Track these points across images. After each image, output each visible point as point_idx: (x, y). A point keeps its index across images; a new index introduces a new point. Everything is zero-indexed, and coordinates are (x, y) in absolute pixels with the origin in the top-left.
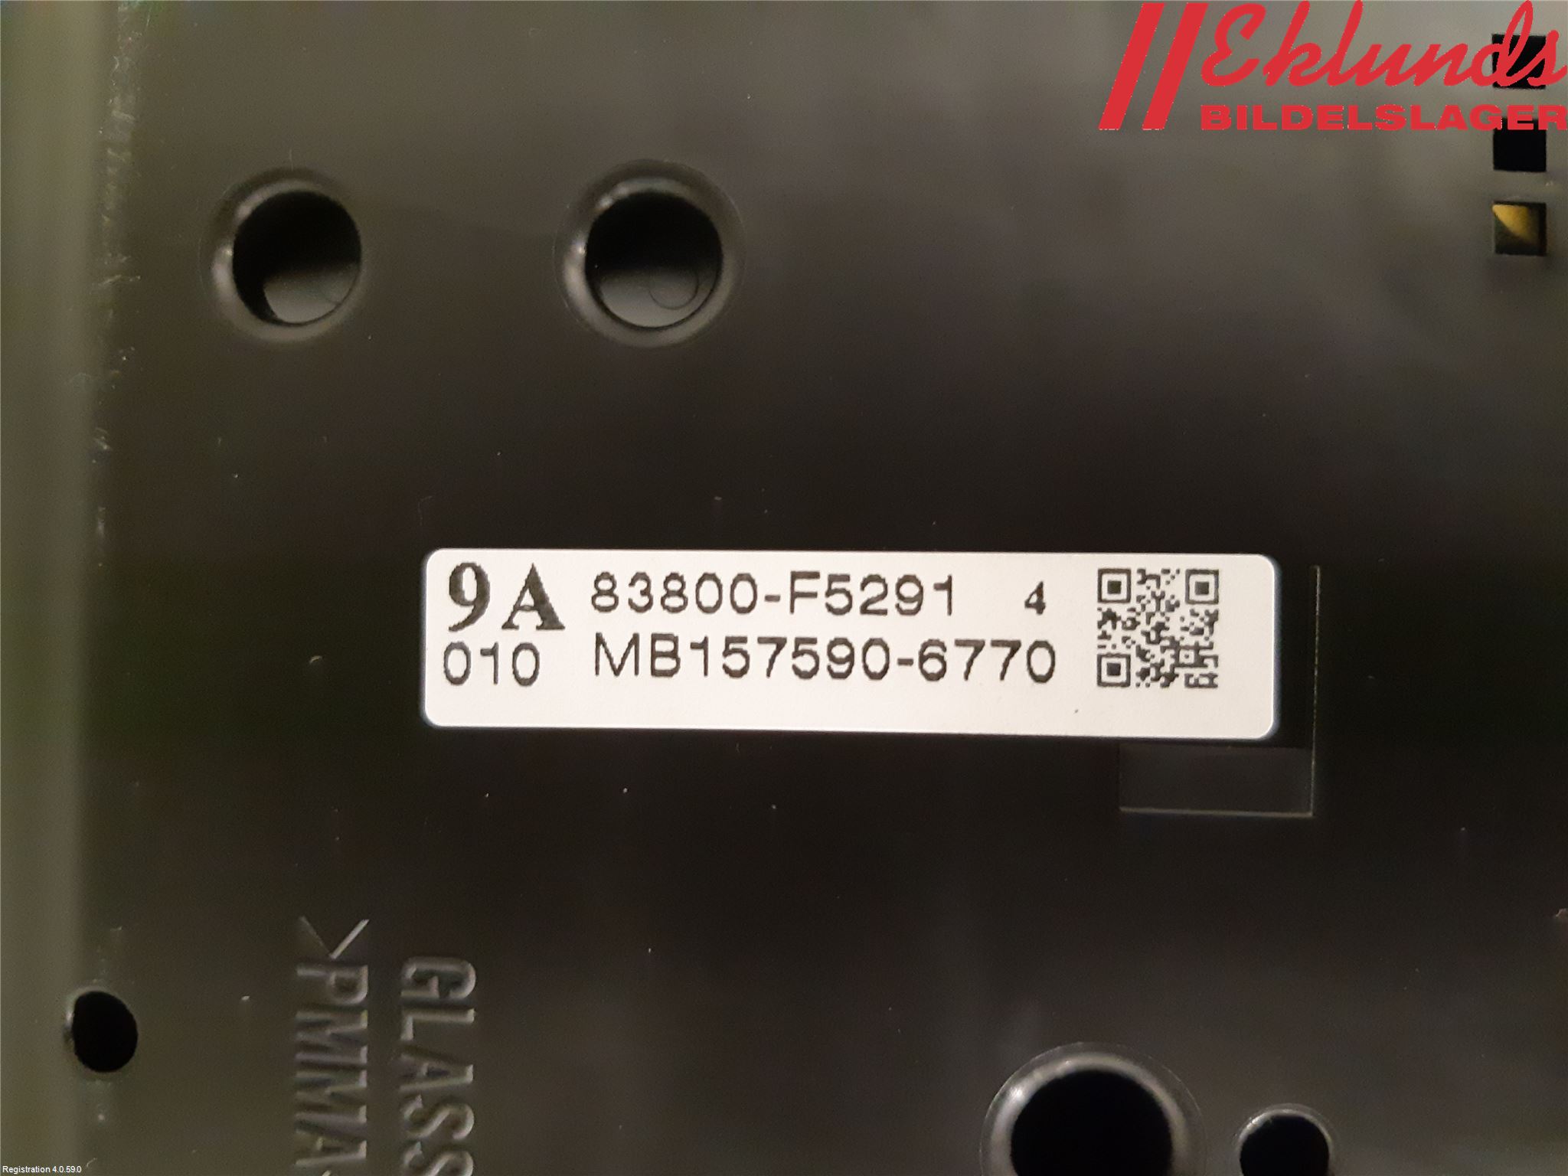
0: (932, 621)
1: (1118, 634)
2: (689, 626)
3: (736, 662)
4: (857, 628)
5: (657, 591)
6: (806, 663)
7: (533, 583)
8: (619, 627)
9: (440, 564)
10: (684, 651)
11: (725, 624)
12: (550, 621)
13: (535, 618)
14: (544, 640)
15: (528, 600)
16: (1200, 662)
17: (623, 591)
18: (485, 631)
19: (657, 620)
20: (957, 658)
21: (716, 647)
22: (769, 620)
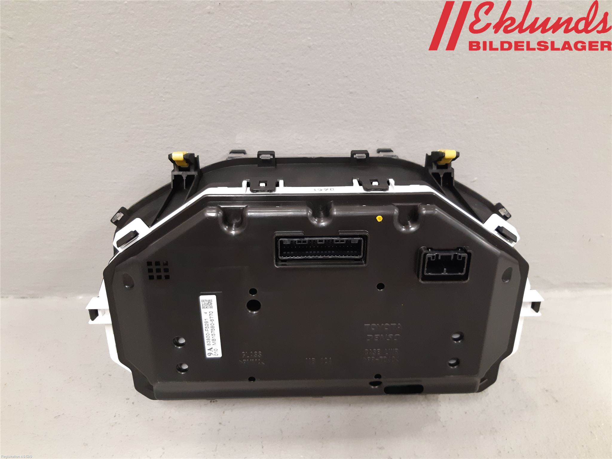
0: (209, 320)
1: (208, 307)
2: (211, 338)
3: (214, 335)
4: (210, 326)
5: (208, 341)
6: (213, 330)
7: (209, 350)
8: (212, 343)
9: (208, 356)
10: (213, 338)
11: (210, 336)
12: (212, 348)
13: (212, 349)
14: (213, 348)
15: (210, 350)
16: (210, 301)
17: (209, 343)
18: (213, 353)
19: (211, 341)
20: (211, 319)
21: (213, 336)
22: (210, 332)
